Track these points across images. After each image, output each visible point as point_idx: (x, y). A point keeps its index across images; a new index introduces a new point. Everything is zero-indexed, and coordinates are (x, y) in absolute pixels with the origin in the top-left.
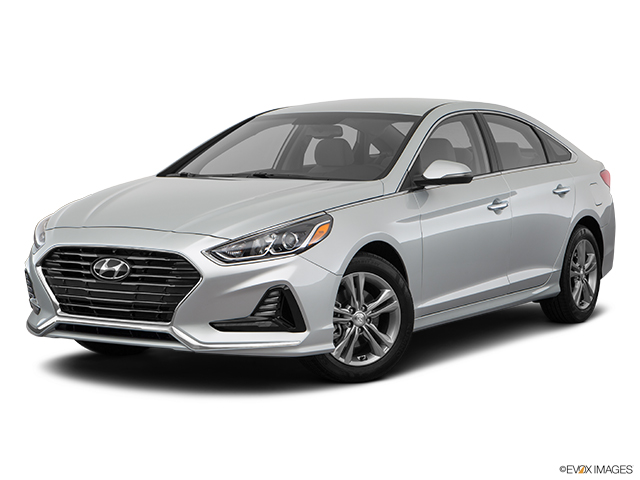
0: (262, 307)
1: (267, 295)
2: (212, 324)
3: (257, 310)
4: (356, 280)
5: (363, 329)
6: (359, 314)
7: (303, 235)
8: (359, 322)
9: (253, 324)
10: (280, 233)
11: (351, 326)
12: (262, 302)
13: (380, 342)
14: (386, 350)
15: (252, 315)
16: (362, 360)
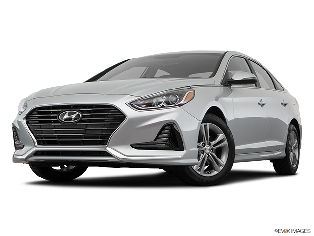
0: (160, 136)
1: (163, 129)
2: (131, 145)
3: (157, 137)
4: (205, 126)
5: (209, 155)
6: (207, 147)
7: (181, 96)
8: (207, 151)
9: (155, 146)
10: (168, 95)
11: (203, 154)
12: (160, 133)
13: (218, 163)
14: (221, 168)
15: (155, 140)
16: (208, 173)
